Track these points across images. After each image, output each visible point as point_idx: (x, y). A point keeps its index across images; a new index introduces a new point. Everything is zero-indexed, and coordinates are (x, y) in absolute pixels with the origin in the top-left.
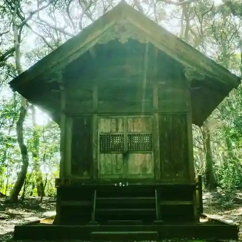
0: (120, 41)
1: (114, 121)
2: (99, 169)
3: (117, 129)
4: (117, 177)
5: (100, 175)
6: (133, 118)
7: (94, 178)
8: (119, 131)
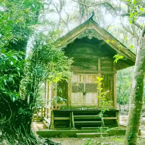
0: (88, 37)
1: (79, 76)
2: (71, 101)
3: (80, 81)
4: (81, 105)
5: (72, 104)
6: (88, 75)
7: (69, 105)
8: (81, 82)
